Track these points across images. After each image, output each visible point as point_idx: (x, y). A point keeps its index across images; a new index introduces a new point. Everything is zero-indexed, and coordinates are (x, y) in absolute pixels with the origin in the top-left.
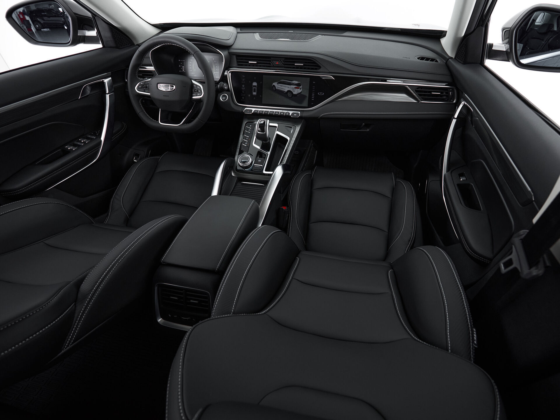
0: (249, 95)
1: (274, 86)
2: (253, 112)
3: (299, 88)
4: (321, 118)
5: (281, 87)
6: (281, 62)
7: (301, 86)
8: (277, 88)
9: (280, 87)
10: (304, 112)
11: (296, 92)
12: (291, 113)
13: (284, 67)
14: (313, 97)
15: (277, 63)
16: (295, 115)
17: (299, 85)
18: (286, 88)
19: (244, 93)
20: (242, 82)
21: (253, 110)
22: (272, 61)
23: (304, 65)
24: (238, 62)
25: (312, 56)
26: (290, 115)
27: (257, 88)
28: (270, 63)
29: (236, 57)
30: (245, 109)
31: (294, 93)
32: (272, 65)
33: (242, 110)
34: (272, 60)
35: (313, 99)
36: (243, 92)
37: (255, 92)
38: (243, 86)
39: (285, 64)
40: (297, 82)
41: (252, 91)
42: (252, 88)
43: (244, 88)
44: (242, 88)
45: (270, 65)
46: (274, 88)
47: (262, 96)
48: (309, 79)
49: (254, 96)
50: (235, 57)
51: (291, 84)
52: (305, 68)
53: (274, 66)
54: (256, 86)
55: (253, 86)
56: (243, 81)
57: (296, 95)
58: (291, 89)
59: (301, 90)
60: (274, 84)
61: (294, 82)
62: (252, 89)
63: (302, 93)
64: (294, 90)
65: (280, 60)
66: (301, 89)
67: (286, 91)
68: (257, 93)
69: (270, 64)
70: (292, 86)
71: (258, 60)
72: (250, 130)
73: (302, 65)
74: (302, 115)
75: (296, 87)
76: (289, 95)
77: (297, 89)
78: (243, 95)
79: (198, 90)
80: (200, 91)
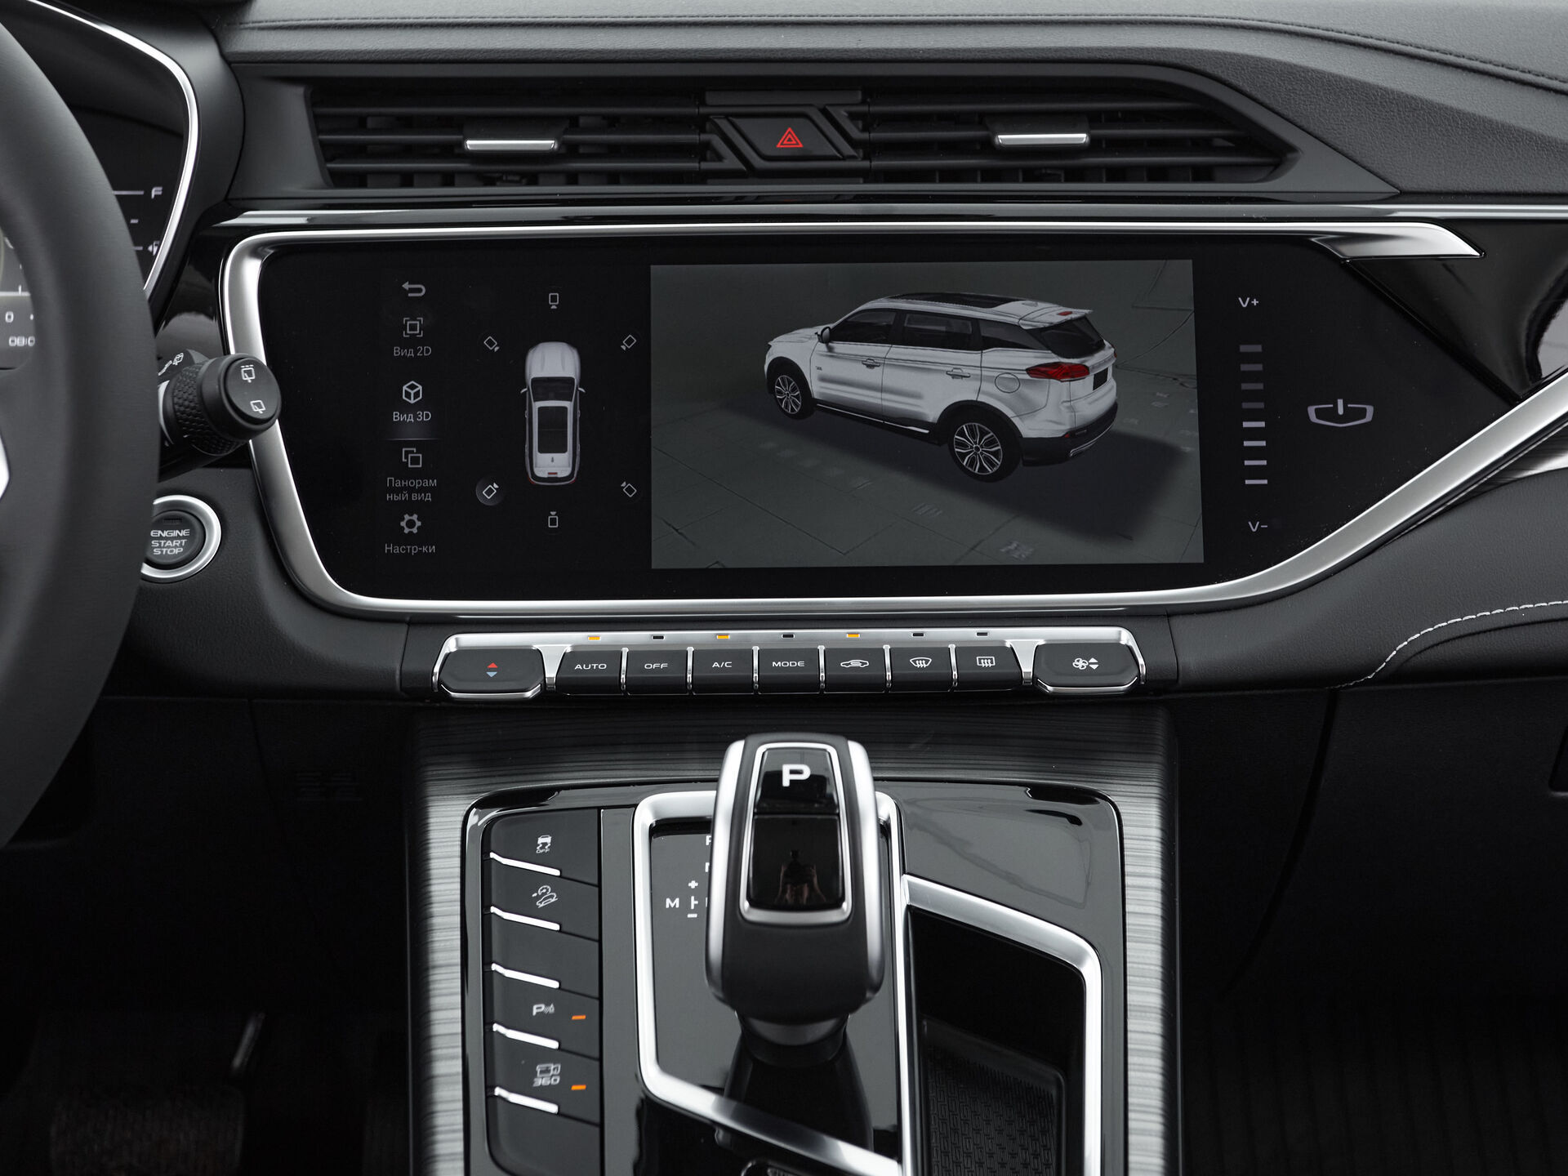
0: (489, 492)
1: (785, 367)
2: (551, 673)
3: (1080, 372)
4: (1405, 674)
5: (875, 376)
6: (836, 126)
7: (1100, 346)
8: (817, 389)
9: (859, 372)
10: (1178, 623)
11: (1043, 415)
12: (1024, 642)
13: (866, 170)
14: (1255, 453)
15: (789, 140)
16: (1080, 664)
17: (1072, 340)
19: (417, 475)
20: (397, 351)
21: (553, 647)
22: (724, 124)
23: (1098, 142)
24: (328, 152)
25: (1192, 51)
26: (1027, 668)
27: (584, 404)
28: (707, 145)
29: (312, 102)
30: (451, 645)
31: (1030, 428)
32: (731, 162)
33: (413, 666)
34: (727, 116)
35: (1256, 472)
36: (410, 457)
37: (563, 450)
38: (412, 391)
39: (870, 149)
40: (1048, 314)
41: (521, 438)
42: (522, 404)
43: (424, 416)
44: (397, 416)
45: (705, 165)
46: (787, 395)
47: (643, 481)
48: (1182, 270)
49: (553, 489)
50: (293, 104)
51: (986, 332)
52: (1117, 174)
53: (750, 171)
54: (570, 380)
55: (535, 380)
56: (413, 342)
57: (1049, 451)
58: (988, 387)
59: (1107, 394)
60: (782, 347)
61: (1020, 312)
62: (522, 424)
63: (1118, 425)
64: (1024, 400)
65: (824, 112)
66: (1111, 383)
67: (933, 413)
68: (587, 461)
69: (702, 151)
70: (996, 357)
71: (573, 123)
72: (547, 897)
73: (1082, 137)
74: (1166, 659)
75: (1050, 358)
76: (977, 450)
77: (1057, 388)
78: (411, 490)
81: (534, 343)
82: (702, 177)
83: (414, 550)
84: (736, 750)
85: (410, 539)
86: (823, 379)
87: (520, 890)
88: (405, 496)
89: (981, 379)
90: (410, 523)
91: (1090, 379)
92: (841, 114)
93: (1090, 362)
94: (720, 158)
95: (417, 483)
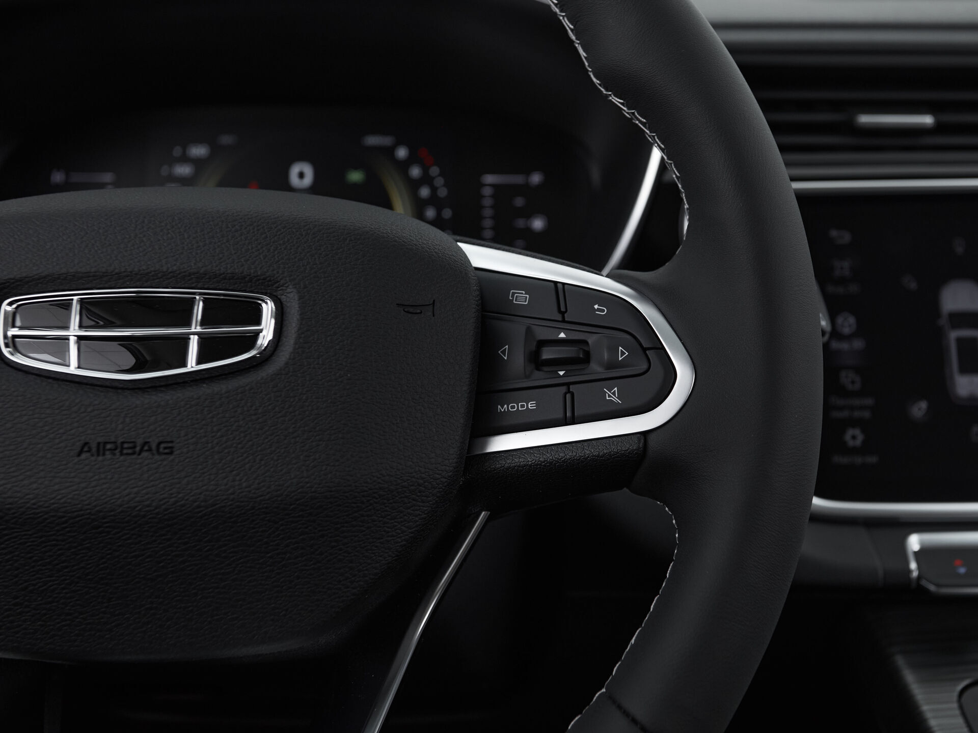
0: (919, 409)
20: (829, 289)
30: (914, 543)
36: (850, 380)
38: (845, 322)
42: (940, 333)
43: (858, 344)
44: (836, 344)
55: (950, 313)
56: (841, 282)
78: (852, 408)
79: (591, 339)
80: (622, 354)
81: (946, 282)
83: (859, 460)
85: (854, 451)
88: (847, 414)
95: (857, 402)
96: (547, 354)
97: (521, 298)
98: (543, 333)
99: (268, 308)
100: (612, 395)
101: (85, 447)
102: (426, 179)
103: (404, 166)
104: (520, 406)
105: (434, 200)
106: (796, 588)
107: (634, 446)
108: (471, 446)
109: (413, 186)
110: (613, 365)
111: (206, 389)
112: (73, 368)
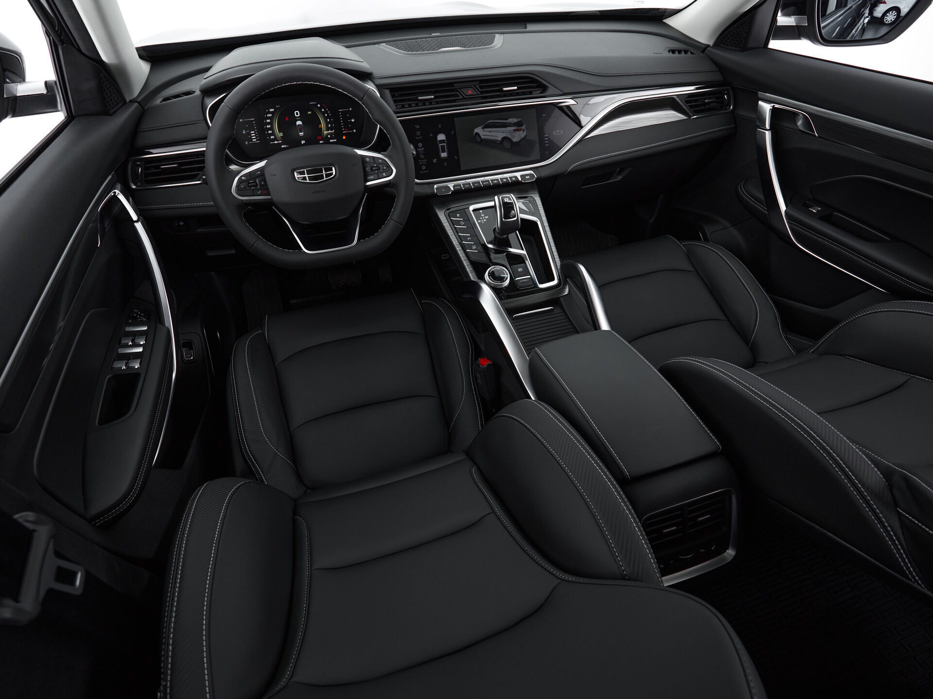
0: (435, 161)
1: (477, 134)
2: (452, 189)
3: (520, 130)
5: (491, 134)
6: (477, 89)
7: (523, 125)
8: (482, 137)
9: (488, 133)
10: (538, 169)
11: (516, 138)
12: (518, 175)
13: (481, 97)
14: (546, 140)
15: (470, 92)
16: (527, 177)
17: (519, 124)
18: (498, 134)
19: (423, 159)
20: (417, 138)
21: (451, 185)
22: (459, 90)
23: (518, 88)
24: (395, 101)
26: (520, 179)
27: (447, 144)
28: (457, 94)
29: (391, 92)
30: (435, 186)
31: (515, 140)
32: (461, 97)
33: (431, 191)
34: (459, 88)
35: (547, 143)
36: (422, 156)
37: (445, 152)
38: (420, 145)
39: (482, 93)
40: (515, 120)
41: (438, 151)
42: (438, 145)
43: (423, 149)
44: (419, 150)
45: (457, 98)
46: (477, 138)
47: (458, 156)
48: (534, 110)
49: (445, 159)
50: (388, 93)
51: (506, 124)
52: (524, 93)
53: (464, 98)
54: (444, 140)
55: (439, 141)
56: (418, 136)
57: (517, 143)
58: (507, 134)
59: (525, 133)
60: (476, 130)
61: (511, 120)
62: (438, 148)
63: (526, 138)
64: (513, 135)
65: (474, 86)
66: (525, 131)
67: (500, 139)
68: (449, 154)
70: (508, 129)
71: (436, 92)
72: (463, 223)
73: (516, 88)
74: (539, 175)
75: (516, 128)
76: (507, 145)
77: (517, 133)
78: (423, 162)
79: (380, 166)
80: (385, 168)
81: (438, 134)
82: (455, 101)
83: (425, 172)
84: (496, 197)
85: (424, 170)
86: (483, 135)
87: (458, 223)
88: (422, 163)
89: (506, 132)
90: (424, 167)
91: (522, 131)
92: (477, 86)
93: (522, 128)
94: (459, 96)
95: (423, 160)
96: (373, 169)
97: (368, 159)
98: (372, 165)
99: (333, 169)
100: (384, 174)
101: (313, 193)
102: (326, 112)
103: (320, 109)
104: (370, 178)
105: (328, 117)
106: (415, 197)
107: (389, 182)
108: (365, 184)
109: (323, 114)
110: (384, 170)
111: (327, 182)
112: (308, 181)
